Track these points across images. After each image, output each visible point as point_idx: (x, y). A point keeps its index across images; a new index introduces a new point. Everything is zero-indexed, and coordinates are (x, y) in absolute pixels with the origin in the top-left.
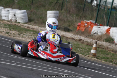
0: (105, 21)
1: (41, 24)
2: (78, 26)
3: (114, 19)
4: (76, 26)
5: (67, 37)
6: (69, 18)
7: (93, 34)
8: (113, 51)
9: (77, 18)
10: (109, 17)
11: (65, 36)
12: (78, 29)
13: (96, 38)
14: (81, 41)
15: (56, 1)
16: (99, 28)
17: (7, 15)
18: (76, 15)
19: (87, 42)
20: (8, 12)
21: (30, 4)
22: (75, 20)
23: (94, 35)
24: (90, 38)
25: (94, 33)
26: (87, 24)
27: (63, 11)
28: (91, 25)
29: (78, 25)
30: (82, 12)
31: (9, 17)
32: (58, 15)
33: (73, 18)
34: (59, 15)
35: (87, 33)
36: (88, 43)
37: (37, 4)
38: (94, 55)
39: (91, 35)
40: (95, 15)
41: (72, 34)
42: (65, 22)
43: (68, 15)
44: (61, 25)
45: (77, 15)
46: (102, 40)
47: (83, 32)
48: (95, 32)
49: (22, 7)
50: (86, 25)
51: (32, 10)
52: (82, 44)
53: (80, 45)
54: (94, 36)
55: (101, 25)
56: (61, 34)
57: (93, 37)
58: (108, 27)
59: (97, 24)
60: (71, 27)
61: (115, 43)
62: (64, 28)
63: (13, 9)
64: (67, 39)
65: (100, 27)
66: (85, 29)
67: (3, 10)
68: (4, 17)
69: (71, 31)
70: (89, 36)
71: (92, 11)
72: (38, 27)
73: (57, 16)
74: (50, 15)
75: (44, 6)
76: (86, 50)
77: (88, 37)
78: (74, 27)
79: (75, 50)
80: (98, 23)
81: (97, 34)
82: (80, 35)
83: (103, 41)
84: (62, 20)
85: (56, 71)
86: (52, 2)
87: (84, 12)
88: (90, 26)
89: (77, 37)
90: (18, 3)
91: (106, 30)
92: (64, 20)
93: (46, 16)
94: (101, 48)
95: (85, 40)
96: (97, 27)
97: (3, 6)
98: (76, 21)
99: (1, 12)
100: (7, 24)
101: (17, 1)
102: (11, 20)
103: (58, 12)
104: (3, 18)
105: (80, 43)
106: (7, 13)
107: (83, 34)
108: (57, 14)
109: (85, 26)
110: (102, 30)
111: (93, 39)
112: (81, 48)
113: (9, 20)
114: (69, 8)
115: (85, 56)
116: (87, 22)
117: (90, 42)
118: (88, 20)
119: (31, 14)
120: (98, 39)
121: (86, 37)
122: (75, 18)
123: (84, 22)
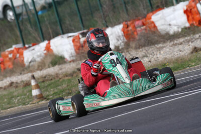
7: (28, 64)
8: (67, 76)
13: (36, 68)
14: (14, 85)
16: (33, 51)
19: (23, 81)
23: (31, 64)
24: (27, 73)
25: (30, 62)
26: (12, 54)
28: (18, 52)
35: (19, 66)
36: (25, 83)
38: (41, 97)
39: (26, 68)
46: (47, 66)
47: (13, 69)
48: (30, 60)
50: (10, 56)
52: (17, 89)
53: (14, 92)
54: (32, 66)
55: (34, 45)
57: (31, 69)
58: (46, 42)
59: (26, 46)
61: (67, 60)
65: (34, 49)
70: (23, 70)
71: (12, 30)
76: (26, 95)
77: (23, 73)
79: (9, 104)
80: (28, 44)
81: (35, 61)
82: (10, 76)
83: (49, 67)
88: (18, 55)
89: (6, 82)
91: (44, 49)
94: (48, 80)
95: (19, 81)
96: (29, 51)
105: (12, 90)
107: (14, 72)
109: (10, 59)
110: (39, 52)
111: (31, 71)
112: (18, 97)
115: (27, 106)
116: (11, 51)
120: (40, 68)
121: (21, 74)
123: (7, 53)
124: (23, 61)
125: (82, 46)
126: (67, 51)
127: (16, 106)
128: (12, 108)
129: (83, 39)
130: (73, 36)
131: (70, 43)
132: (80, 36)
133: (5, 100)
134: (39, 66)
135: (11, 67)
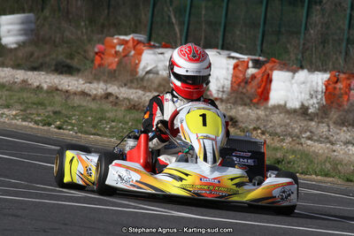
0: (175, 34)
2: (97, 53)
3: (204, 27)
4: (92, 54)
5: (67, 91)
6: (67, 34)
7: (144, 73)
9: (92, 31)
10: (187, 19)
11: (60, 88)
12: (97, 63)
13: (155, 86)
14: (111, 99)
16: (161, 56)
18: (87, 22)
19: (128, 99)
22: (85, 37)
23: (147, 76)
24: (136, 88)
25: (148, 73)
26: (123, 47)
27: (47, 12)
28: (134, 48)
29: (96, 50)
30: (106, 11)
32: (33, 26)
33: (79, 33)
34: (38, 26)
35: (127, 72)
36: (132, 103)
39: (137, 79)
40: (145, 16)
41: (81, 81)
42: (56, 46)
43: (64, 25)
44: (45, 56)
45: (92, 21)
47: (115, 71)
48: (148, 69)
50: (119, 48)
52: (115, 108)
53: (107, 111)
54: (148, 80)
55: (166, 47)
56: (46, 82)
57: (145, 84)
59: (152, 43)
60: (76, 60)
62: (54, 63)
64: (67, 97)
65: (162, 54)
66: (119, 63)
69: (78, 70)
70: (132, 81)
73: (32, 31)
74: (10, 27)
76: (127, 123)
77: (129, 85)
78: (85, 58)
79: (94, 127)
80: (155, 42)
81: (157, 73)
82: (106, 82)
84: (45, 41)
85: (41, 196)
87: (111, 10)
88: (133, 53)
89: (98, 88)
92: (55, 42)
95: (121, 96)
96: (154, 54)
98: (90, 41)
105: (107, 106)
107: (115, 77)
108: (31, 22)
109: (117, 52)
111: (144, 88)
112: (113, 121)
114: (66, 3)
116: (124, 40)
117: (136, 99)
118: (126, 34)
120: (162, 89)
121: (125, 85)
122: (84, 31)
123: (115, 41)
124: (137, 65)
125: (246, 82)
126: (217, 79)
127: (106, 136)
128: (98, 137)
129: (251, 71)
130: (237, 58)
131: (228, 69)
132: (250, 64)
133: (90, 118)
134: (160, 85)
135: (114, 66)
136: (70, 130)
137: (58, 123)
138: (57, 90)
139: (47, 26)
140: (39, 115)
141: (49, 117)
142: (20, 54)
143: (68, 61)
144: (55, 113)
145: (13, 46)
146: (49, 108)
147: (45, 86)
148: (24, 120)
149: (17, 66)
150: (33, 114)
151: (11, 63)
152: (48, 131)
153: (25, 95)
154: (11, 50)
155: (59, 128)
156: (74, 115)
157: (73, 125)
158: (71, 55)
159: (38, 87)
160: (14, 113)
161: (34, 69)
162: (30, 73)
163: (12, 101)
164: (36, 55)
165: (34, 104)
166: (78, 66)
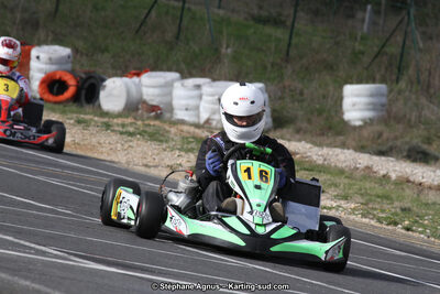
1: (323, 134)
5: (420, 184)
6: (426, 113)
11: (412, 179)
15: (376, 49)
17: (192, 103)
20: (196, 92)
21: (279, 61)
27: (402, 84)
31: (201, 109)
32: (384, 100)
34: (390, 100)
37: (304, 61)
42: (411, 127)
43: (423, 100)
44: (396, 138)
49: (247, 74)
51: (287, 83)
56: (395, 171)
60: (435, 146)
62: (407, 147)
63: (214, 80)
64: (420, 192)
67: (177, 85)
68: (181, 110)
69: (436, 159)
72: (309, 146)
73: (383, 105)
74: (356, 100)
75: (330, 68)
84: (398, 120)
86: (363, 53)
90: (235, 58)
92: (410, 120)
93: (341, 106)
97: (176, 71)
99: (170, 94)
100: (193, 138)
101: (229, 50)
102: (208, 121)
103: (383, 87)
104: (180, 115)
106: (192, 97)
108: (382, 95)
113: (202, 121)
114: (427, 73)
119: (281, 98)
136: (421, 233)
137: (407, 222)
138: (408, 181)
139: (402, 102)
140: (383, 211)
141: (396, 214)
142: (365, 133)
143: (425, 147)
144: (403, 210)
145: (358, 123)
146: (397, 204)
147: (393, 176)
148: (364, 216)
149: (361, 149)
150: (376, 209)
151: (354, 144)
152: (394, 232)
153: (367, 185)
154: (355, 128)
155: (408, 229)
156: (427, 215)
157: (425, 227)
158: (429, 139)
159: (384, 176)
160: (353, 206)
161: (381, 153)
162: (376, 158)
163: (351, 191)
164: (385, 135)
165: (378, 197)
166: (436, 154)
